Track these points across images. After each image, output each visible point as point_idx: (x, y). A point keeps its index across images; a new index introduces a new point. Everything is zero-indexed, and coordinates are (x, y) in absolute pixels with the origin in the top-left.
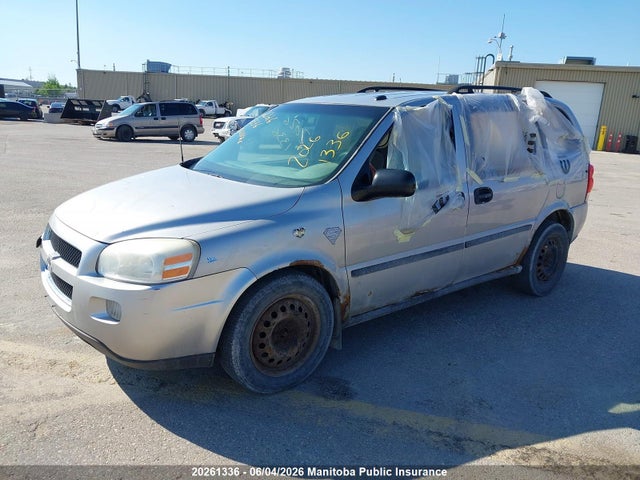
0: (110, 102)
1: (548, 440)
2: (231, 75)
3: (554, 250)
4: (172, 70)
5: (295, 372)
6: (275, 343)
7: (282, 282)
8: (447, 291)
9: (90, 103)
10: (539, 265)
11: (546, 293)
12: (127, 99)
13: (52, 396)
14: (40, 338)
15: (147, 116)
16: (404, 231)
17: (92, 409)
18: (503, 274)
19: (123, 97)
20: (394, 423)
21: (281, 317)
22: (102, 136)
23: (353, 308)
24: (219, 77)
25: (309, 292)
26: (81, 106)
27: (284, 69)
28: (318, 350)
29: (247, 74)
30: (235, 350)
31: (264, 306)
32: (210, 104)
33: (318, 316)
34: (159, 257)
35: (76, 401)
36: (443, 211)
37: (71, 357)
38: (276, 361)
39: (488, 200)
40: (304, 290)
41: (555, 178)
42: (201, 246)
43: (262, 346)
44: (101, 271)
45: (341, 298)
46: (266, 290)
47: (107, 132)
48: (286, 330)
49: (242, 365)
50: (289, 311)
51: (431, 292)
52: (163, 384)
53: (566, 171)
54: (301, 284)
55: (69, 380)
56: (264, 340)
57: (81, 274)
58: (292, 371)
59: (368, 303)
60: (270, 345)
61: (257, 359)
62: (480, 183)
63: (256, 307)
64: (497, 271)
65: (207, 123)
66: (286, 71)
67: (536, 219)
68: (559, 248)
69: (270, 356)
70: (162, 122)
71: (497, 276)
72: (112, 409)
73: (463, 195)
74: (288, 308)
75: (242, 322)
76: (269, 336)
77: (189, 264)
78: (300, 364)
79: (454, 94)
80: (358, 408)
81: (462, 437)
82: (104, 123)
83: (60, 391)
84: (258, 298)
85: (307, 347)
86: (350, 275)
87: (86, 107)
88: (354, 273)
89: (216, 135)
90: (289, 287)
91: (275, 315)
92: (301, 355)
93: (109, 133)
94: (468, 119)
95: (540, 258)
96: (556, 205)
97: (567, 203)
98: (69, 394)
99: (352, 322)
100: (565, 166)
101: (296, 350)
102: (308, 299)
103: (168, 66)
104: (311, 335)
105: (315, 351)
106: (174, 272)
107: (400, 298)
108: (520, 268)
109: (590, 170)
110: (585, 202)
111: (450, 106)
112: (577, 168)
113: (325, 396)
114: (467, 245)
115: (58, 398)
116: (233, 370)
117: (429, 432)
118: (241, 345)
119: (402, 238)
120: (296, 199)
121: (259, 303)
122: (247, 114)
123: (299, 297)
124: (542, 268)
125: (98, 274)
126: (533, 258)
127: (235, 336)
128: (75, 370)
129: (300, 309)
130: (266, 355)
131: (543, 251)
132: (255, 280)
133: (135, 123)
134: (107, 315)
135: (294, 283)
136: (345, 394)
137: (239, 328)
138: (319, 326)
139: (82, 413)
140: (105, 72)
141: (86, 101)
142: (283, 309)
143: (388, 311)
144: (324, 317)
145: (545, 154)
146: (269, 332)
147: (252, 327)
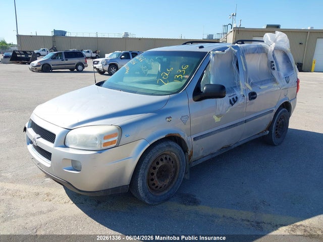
0: (36, 52)
1: (302, 220)
2: (98, 36)
3: (283, 122)
4: (67, 35)
5: (168, 192)
6: (158, 178)
7: (160, 145)
8: (236, 145)
9: (25, 53)
10: (276, 130)
11: (279, 144)
12: (44, 50)
13: (41, 213)
14: (27, 180)
15: (58, 59)
16: (218, 116)
17: (64, 218)
18: (261, 135)
19: (42, 49)
20: (224, 216)
21: (161, 164)
22: (35, 70)
23: (194, 157)
24: (92, 38)
25: (173, 150)
26: (21, 54)
27: (125, 33)
28: (179, 180)
29: (106, 36)
30: (140, 183)
31: (153, 158)
32: (88, 52)
33: (178, 162)
34: (101, 135)
35: (55, 215)
36: (235, 105)
37: (46, 190)
38: (159, 187)
39: (255, 98)
40: (171, 149)
41: (284, 86)
42: (122, 128)
43: (152, 180)
44: (67, 144)
45: (189, 152)
46: (154, 151)
47: (37, 67)
48: (163, 171)
49: (144, 191)
50: (164, 161)
51: (229, 146)
52: (99, 202)
53: (288, 82)
54: (170, 146)
55: (48, 203)
56: (153, 177)
57: (56, 146)
58: (167, 191)
59: (201, 154)
60: (156, 179)
61: (150, 187)
62: (251, 89)
63: (149, 160)
64: (258, 134)
65: (90, 62)
66: (126, 34)
67: (275, 107)
68: (285, 121)
69: (156, 185)
70: (65, 62)
71: (258, 136)
72: (75, 218)
73: (244, 96)
74: (164, 159)
75: (143, 168)
76: (155, 175)
77: (116, 138)
78: (170, 187)
79: (236, 44)
80: (203, 209)
81: (260, 221)
82: (35, 63)
83: (45, 210)
84: (150, 154)
85: (173, 178)
86: (193, 140)
87: (23, 54)
88: (195, 139)
89: (95, 68)
90: (165, 148)
91: (158, 163)
92: (171, 183)
93: (38, 68)
94: (244, 57)
95: (277, 126)
96: (284, 99)
97: (289, 98)
98: (50, 211)
99: (193, 164)
100: (287, 79)
101: (168, 181)
102: (173, 154)
103: (65, 32)
104: (175, 172)
105: (177, 180)
106: (108, 143)
107: (215, 150)
108: (268, 132)
109: (298, 82)
110: (296, 97)
111: (236, 51)
112: (292, 81)
113: (185, 204)
114: (245, 121)
115: (45, 214)
116: (138, 194)
117: (243, 220)
118: (143, 180)
119: (217, 119)
120: (166, 101)
121: (151, 157)
122: (110, 56)
123: (169, 153)
124: (277, 131)
125: (65, 146)
126: (274, 127)
127: (139, 175)
128: (50, 197)
129: (170, 159)
130: (154, 184)
131: (278, 123)
132: (149, 145)
133: (52, 63)
134: (72, 168)
135: (167, 146)
136: (195, 202)
137: (141, 171)
138: (178, 167)
139: (60, 221)
140: (31, 36)
141: (23, 51)
142: (162, 160)
143: (210, 157)
144: (181, 163)
145: (279, 73)
146: (155, 172)
147: (147, 170)
